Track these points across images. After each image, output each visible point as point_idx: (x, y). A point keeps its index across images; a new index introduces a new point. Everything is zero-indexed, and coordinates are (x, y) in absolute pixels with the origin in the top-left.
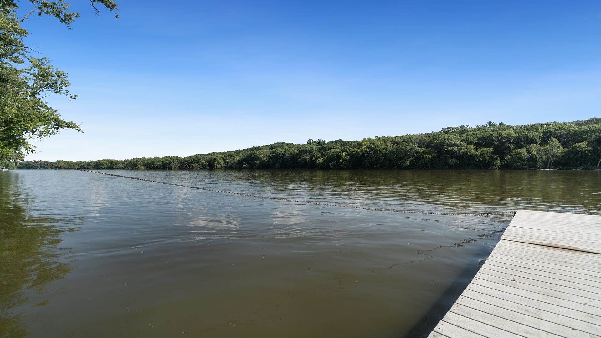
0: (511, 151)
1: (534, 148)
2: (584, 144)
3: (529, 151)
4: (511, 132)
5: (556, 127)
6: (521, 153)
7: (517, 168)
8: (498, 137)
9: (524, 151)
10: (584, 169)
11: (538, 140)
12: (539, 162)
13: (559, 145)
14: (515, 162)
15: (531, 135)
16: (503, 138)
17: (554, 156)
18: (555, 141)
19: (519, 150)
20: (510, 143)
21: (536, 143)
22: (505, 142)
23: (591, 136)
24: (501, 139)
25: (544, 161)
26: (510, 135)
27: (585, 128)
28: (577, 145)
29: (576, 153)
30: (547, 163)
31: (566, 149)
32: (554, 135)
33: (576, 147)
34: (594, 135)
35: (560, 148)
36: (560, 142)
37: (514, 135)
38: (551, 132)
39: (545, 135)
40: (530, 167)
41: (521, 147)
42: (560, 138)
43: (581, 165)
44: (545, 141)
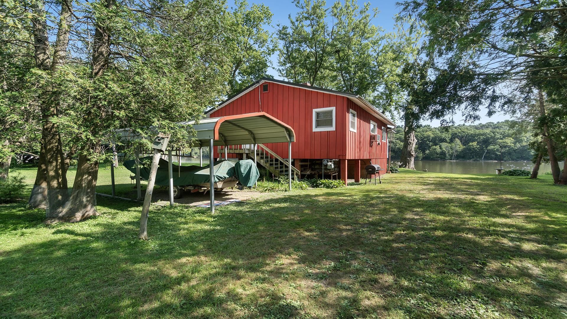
0: (430, 147)
1: (444, 145)
2: (475, 144)
3: (441, 148)
4: (430, 133)
5: (460, 131)
6: (436, 149)
7: (433, 160)
8: (421, 137)
9: (438, 147)
10: (474, 160)
11: (448, 140)
12: (447, 155)
13: (460, 144)
14: (432, 155)
15: (443, 136)
16: (425, 137)
17: (456, 151)
18: (458, 141)
19: (434, 146)
20: (429, 142)
21: (446, 142)
22: (426, 141)
23: (479, 138)
24: (424, 138)
25: (450, 155)
26: (429, 136)
27: (477, 132)
28: (471, 144)
29: (470, 150)
30: (452, 156)
31: (465, 147)
32: (458, 137)
33: (471, 146)
34: (482, 137)
35: (461, 146)
36: (461, 142)
37: (432, 136)
38: (456, 134)
39: (453, 136)
40: (441, 159)
41: (436, 145)
42: (461, 139)
43: (473, 157)
44: (452, 141)
